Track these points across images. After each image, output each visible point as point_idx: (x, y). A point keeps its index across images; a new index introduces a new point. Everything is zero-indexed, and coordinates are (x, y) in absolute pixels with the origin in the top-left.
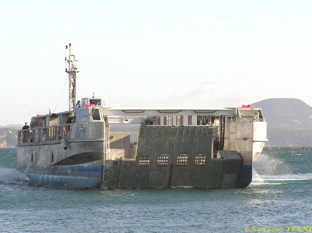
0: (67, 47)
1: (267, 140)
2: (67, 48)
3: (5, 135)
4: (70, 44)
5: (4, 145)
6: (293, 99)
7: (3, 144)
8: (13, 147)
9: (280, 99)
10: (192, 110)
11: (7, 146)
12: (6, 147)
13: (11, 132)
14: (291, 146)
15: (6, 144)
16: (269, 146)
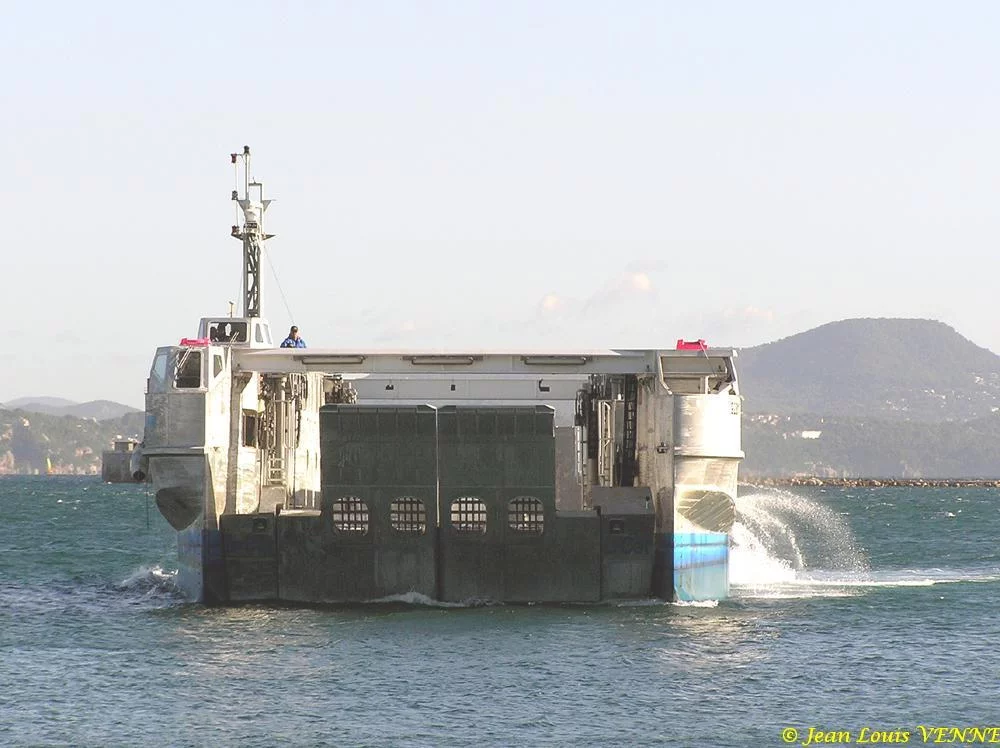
0: (234, 157)
1: (742, 454)
2: (234, 161)
3: (11, 431)
4: (247, 149)
5: (7, 465)
6: (922, 321)
7: (4, 461)
8: (37, 472)
9: (881, 322)
10: (514, 357)
11: (15, 468)
12: (15, 472)
13: (27, 423)
14: (917, 474)
15: (13, 462)
16: (845, 474)
